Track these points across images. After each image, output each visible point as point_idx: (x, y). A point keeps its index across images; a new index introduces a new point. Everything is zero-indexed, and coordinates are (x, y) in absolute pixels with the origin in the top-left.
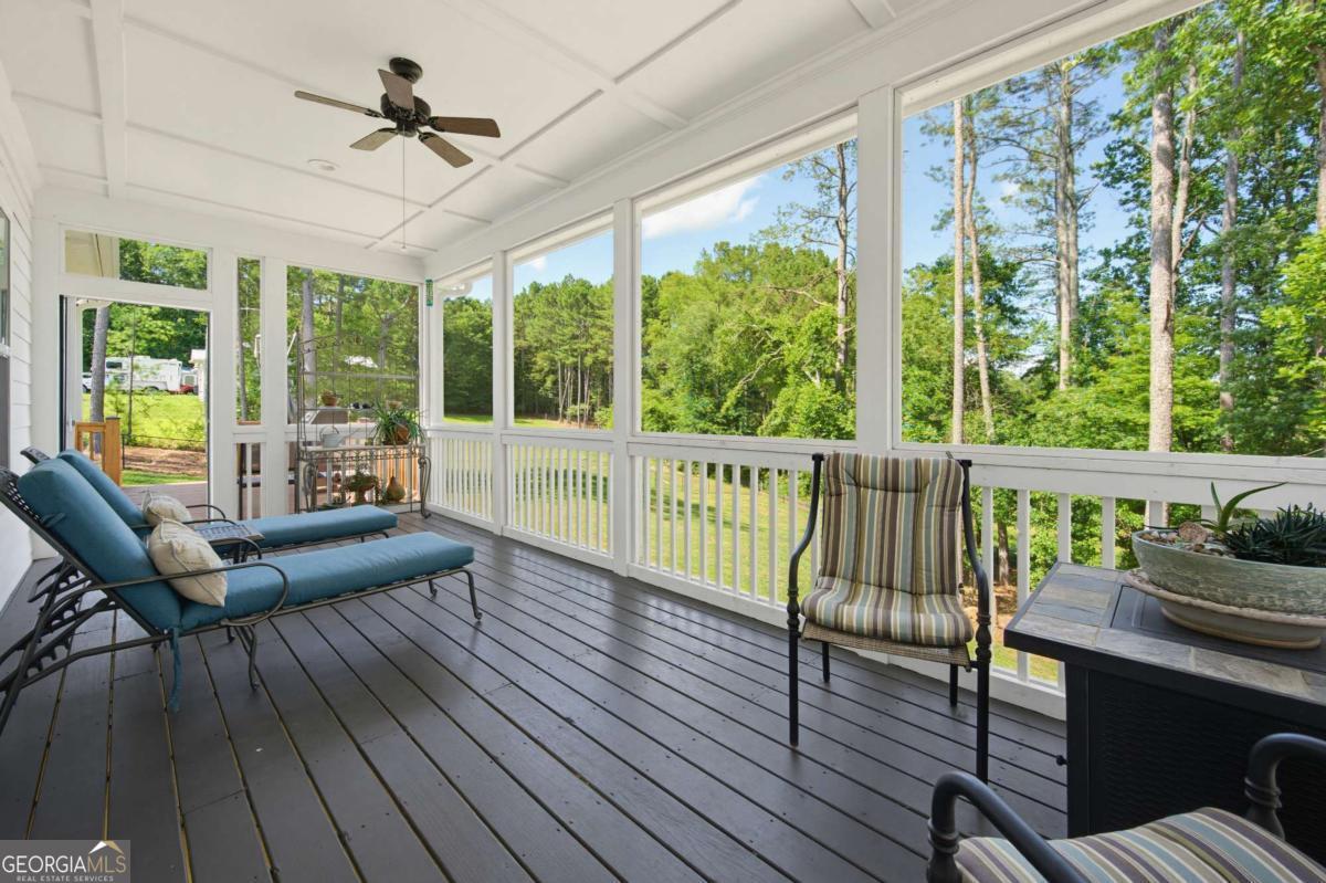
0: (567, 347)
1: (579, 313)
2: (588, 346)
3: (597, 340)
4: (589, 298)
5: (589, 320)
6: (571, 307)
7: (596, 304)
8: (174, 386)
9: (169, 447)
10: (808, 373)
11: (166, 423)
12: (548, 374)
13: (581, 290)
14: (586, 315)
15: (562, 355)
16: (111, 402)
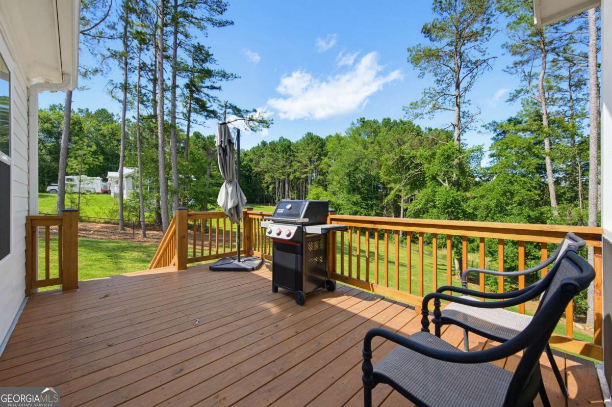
0: (281, 171)
1: (286, 155)
2: (291, 170)
3: (295, 168)
4: (291, 147)
5: (292, 158)
6: (283, 152)
7: (295, 150)
8: (99, 190)
9: (99, 222)
10: (440, 180)
11: (97, 209)
12: (270, 184)
13: (288, 144)
14: (290, 155)
15: (278, 175)
16: (68, 198)
